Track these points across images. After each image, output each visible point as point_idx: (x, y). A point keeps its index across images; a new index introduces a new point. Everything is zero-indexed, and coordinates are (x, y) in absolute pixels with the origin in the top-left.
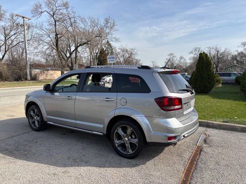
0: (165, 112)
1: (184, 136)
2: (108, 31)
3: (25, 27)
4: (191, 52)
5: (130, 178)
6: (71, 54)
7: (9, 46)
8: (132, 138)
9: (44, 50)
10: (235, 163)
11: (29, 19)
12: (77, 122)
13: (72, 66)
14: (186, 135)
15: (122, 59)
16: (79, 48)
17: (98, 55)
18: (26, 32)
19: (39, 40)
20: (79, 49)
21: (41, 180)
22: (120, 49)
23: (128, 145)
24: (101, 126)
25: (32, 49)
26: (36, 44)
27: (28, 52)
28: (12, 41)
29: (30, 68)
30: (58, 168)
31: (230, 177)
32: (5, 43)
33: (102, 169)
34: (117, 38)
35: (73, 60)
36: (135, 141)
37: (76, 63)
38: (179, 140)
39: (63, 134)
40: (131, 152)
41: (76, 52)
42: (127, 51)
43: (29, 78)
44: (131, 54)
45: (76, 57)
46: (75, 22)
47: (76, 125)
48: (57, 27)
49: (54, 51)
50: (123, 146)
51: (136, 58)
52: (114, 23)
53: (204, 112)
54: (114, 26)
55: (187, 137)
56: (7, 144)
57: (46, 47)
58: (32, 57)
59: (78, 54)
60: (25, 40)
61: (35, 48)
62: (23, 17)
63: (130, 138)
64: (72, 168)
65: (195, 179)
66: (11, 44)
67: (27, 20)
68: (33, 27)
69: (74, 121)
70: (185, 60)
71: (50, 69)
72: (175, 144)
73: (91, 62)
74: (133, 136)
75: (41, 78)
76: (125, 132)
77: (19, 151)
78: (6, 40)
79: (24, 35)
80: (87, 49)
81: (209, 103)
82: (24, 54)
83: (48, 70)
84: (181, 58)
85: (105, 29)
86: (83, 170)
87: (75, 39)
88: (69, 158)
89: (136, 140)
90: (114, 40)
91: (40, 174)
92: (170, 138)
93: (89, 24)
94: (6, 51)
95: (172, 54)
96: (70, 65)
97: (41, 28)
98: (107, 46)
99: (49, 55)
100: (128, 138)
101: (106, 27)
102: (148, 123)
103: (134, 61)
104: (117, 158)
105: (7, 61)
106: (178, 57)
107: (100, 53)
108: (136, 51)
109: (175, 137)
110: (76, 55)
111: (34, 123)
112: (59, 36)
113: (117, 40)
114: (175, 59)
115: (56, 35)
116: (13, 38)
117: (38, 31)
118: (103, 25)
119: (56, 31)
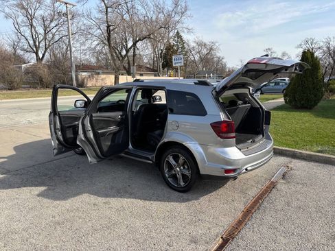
0: (222, 140)
1: (246, 169)
2: (177, 18)
3: (69, 17)
4: (300, 46)
5: (177, 214)
6: (127, 51)
7: (50, 41)
8: (184, 168)
9: (93, 46)
10: (311, 204)
11: (74, 6)
13: (129, 68)
14: (249, 169)
15: (197, 57)
16: (138, 43)
17: (164, 52)
18: (70, 22)
19: (86, 33)
20: (139, 45)
21: (80, 209)
22: (195, 42)
23: (179, 176)
25: (78, 45)
26: (82, 39)
27: (73, 49)
28: (54, 35)
29: (76, 71)
30: (99, 198)
31: (298, 221)
32: (45, 38)
33: (147, 202)
34: (190, 27)
35: (131, 59)
37: (134, 64)
38: (239, 174)
40: (182, 184)
41: (134, 49)
42: (205, 45)
43: (75, 83)
44: (211, 49)
45: (134, 55)
46: (133, 7)
48: (109, 14)
49: (107, 47)
50: (174, 177)
51: (218, 55)
52: (186, 7)
53: (297, 136)
54: (186, 10)
55: (251, 170)
56: (46, 169)
57: (96, 43)
58: (79, 57)
59: (137, 52)
60: (69, 33)
61: (82, 44)
62: (66, 3)
63: (182, 168)
64: (114, 199)
65: (253, 220)
66: (53, 38)
67: (71, 6)
68: (79, 15)
70: (289, 57)
71: (100, 71)
72: (235, 178)
73: (154, 61)
75: (90, 84)
76: (177, 162)
77: (59, 176)
78: (45, 33)
79: (68, 27)
80: (149, 44)
81: (307, 124)
82: (69, 52)
83: (99, 73)
84: (284, 54)
85: (173, 16)
86: (126, 202)
87: (132, 30)
88: (112, 188)
90: (186, 31)
91: (80, 203)
92: (227, 171)
93: (152, 9)
94: (46, 49)
96: (127, 66)
97: (89, 16)
98: (176, 39)
99: (100, 52)
100: (180, 168)
101: (176, 13)
102: (202, 152)
103: (215, 59)
104: (167, 191)
105: (48, 62)
108: (217, 45)
109: (234, 170)
110: (134, 52)
112: (111, 28)
113: (189, 30)
115: (108, 27)
116: (54, 30)
117: (85, 22)
118: (171, 9)
119: (107, 22)
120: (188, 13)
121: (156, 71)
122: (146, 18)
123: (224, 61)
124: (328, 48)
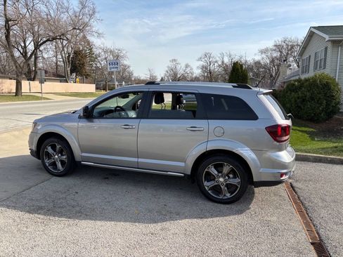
4: (200, 59)
12: (140, 160)
17: (71, 56)
23: (224, 187)
24: (182, 164)
34: (100, 32)
36: (236, 181)
39: (105, 178)
40: (228, 195)
44: (118, 56)
47: (138, 165)
54: (94, 12)
63: (227, 177)
69: (135, 160)
70: (191, 69)
74: (231, 176)
84: (187, 66)
85: (81, 17)
89: (238, 180)
90: (96, 35)
93: (54, 7)
95: (175, 60)
100: (224, 178)
101: (83, 15)
106: (183, 66)
107: (75, 53)
108: (124, 52)
109: (286, 174)
111: (54, 164)
112: (10, 23)
113: (99, 35)
114: (179, 67)
115: (7, 21)
118: (77, 10)
119: (5, 15)
120: (97, 15)
121: (64, 77)
122: (49, 17)
123: (131, 69)
124: (223, 62)
